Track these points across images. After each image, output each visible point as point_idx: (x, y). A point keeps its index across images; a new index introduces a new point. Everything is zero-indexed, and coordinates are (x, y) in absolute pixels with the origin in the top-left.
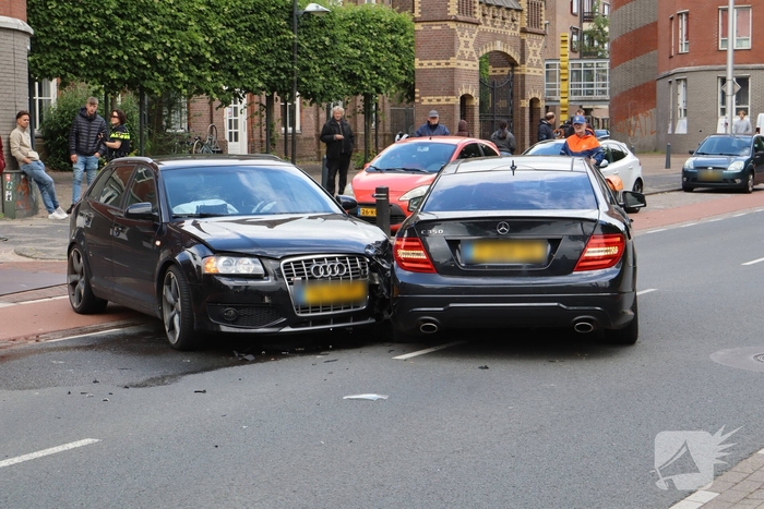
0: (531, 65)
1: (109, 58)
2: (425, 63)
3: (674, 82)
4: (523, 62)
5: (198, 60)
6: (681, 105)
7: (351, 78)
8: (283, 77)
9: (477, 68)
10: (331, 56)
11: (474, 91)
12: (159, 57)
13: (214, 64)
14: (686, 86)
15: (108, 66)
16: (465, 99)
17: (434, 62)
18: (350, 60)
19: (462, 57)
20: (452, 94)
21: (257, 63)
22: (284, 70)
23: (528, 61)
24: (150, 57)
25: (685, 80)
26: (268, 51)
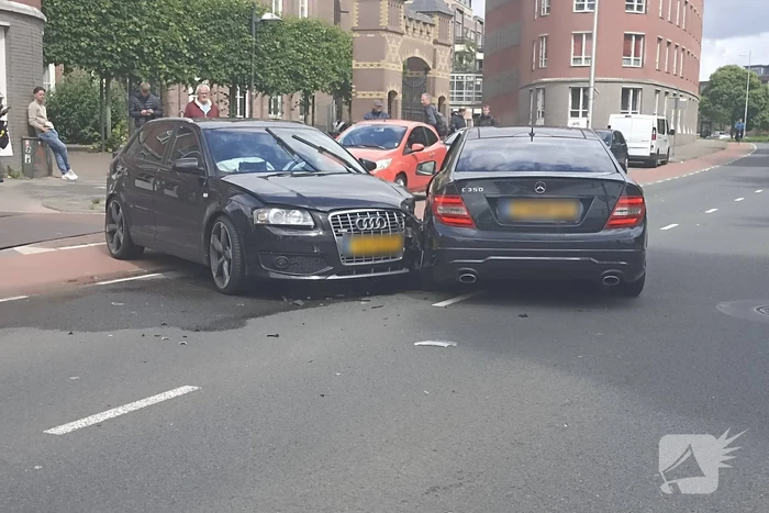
0: (440, 70)
1: (105, 49)
2: (361, 64)
3: (535, 91)
4: (434, 67)
5: (177, 55)
6: (540, 108)
7: (296, 76)
8: (244, 72)
9: (401, 70)
10: (281, 58)
11: (398, 89)
12: (146, 50)
13: (189, 58)
14: (544, 94)
15: (104, 57)
16: (392, 94)
17: (368, 64)
18: (295, 62)
19: (390, 61)
20: (382, 90)
21: (224, 60)
22: (243, 66)
23: (438, 67)
24: (139, 51)
25: (544, 89)
26: (233, 51)
